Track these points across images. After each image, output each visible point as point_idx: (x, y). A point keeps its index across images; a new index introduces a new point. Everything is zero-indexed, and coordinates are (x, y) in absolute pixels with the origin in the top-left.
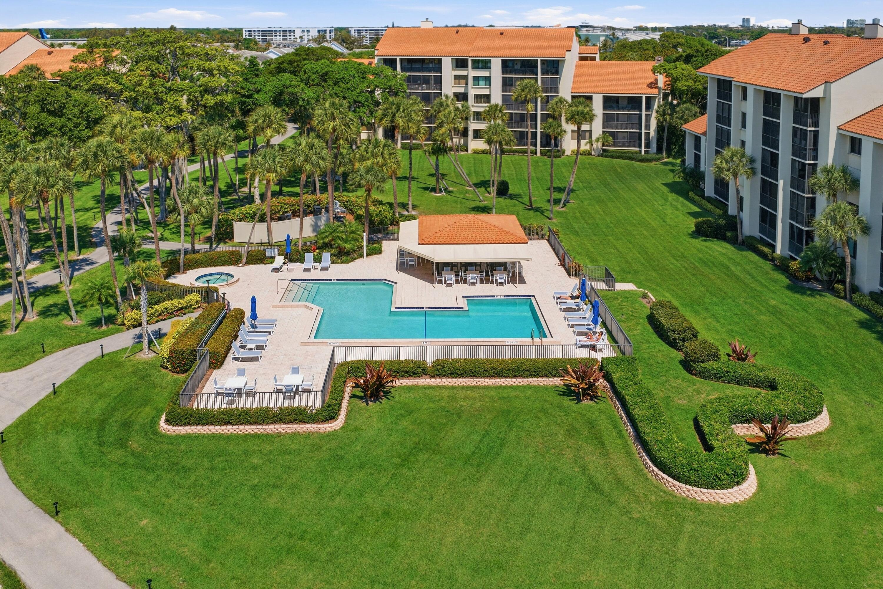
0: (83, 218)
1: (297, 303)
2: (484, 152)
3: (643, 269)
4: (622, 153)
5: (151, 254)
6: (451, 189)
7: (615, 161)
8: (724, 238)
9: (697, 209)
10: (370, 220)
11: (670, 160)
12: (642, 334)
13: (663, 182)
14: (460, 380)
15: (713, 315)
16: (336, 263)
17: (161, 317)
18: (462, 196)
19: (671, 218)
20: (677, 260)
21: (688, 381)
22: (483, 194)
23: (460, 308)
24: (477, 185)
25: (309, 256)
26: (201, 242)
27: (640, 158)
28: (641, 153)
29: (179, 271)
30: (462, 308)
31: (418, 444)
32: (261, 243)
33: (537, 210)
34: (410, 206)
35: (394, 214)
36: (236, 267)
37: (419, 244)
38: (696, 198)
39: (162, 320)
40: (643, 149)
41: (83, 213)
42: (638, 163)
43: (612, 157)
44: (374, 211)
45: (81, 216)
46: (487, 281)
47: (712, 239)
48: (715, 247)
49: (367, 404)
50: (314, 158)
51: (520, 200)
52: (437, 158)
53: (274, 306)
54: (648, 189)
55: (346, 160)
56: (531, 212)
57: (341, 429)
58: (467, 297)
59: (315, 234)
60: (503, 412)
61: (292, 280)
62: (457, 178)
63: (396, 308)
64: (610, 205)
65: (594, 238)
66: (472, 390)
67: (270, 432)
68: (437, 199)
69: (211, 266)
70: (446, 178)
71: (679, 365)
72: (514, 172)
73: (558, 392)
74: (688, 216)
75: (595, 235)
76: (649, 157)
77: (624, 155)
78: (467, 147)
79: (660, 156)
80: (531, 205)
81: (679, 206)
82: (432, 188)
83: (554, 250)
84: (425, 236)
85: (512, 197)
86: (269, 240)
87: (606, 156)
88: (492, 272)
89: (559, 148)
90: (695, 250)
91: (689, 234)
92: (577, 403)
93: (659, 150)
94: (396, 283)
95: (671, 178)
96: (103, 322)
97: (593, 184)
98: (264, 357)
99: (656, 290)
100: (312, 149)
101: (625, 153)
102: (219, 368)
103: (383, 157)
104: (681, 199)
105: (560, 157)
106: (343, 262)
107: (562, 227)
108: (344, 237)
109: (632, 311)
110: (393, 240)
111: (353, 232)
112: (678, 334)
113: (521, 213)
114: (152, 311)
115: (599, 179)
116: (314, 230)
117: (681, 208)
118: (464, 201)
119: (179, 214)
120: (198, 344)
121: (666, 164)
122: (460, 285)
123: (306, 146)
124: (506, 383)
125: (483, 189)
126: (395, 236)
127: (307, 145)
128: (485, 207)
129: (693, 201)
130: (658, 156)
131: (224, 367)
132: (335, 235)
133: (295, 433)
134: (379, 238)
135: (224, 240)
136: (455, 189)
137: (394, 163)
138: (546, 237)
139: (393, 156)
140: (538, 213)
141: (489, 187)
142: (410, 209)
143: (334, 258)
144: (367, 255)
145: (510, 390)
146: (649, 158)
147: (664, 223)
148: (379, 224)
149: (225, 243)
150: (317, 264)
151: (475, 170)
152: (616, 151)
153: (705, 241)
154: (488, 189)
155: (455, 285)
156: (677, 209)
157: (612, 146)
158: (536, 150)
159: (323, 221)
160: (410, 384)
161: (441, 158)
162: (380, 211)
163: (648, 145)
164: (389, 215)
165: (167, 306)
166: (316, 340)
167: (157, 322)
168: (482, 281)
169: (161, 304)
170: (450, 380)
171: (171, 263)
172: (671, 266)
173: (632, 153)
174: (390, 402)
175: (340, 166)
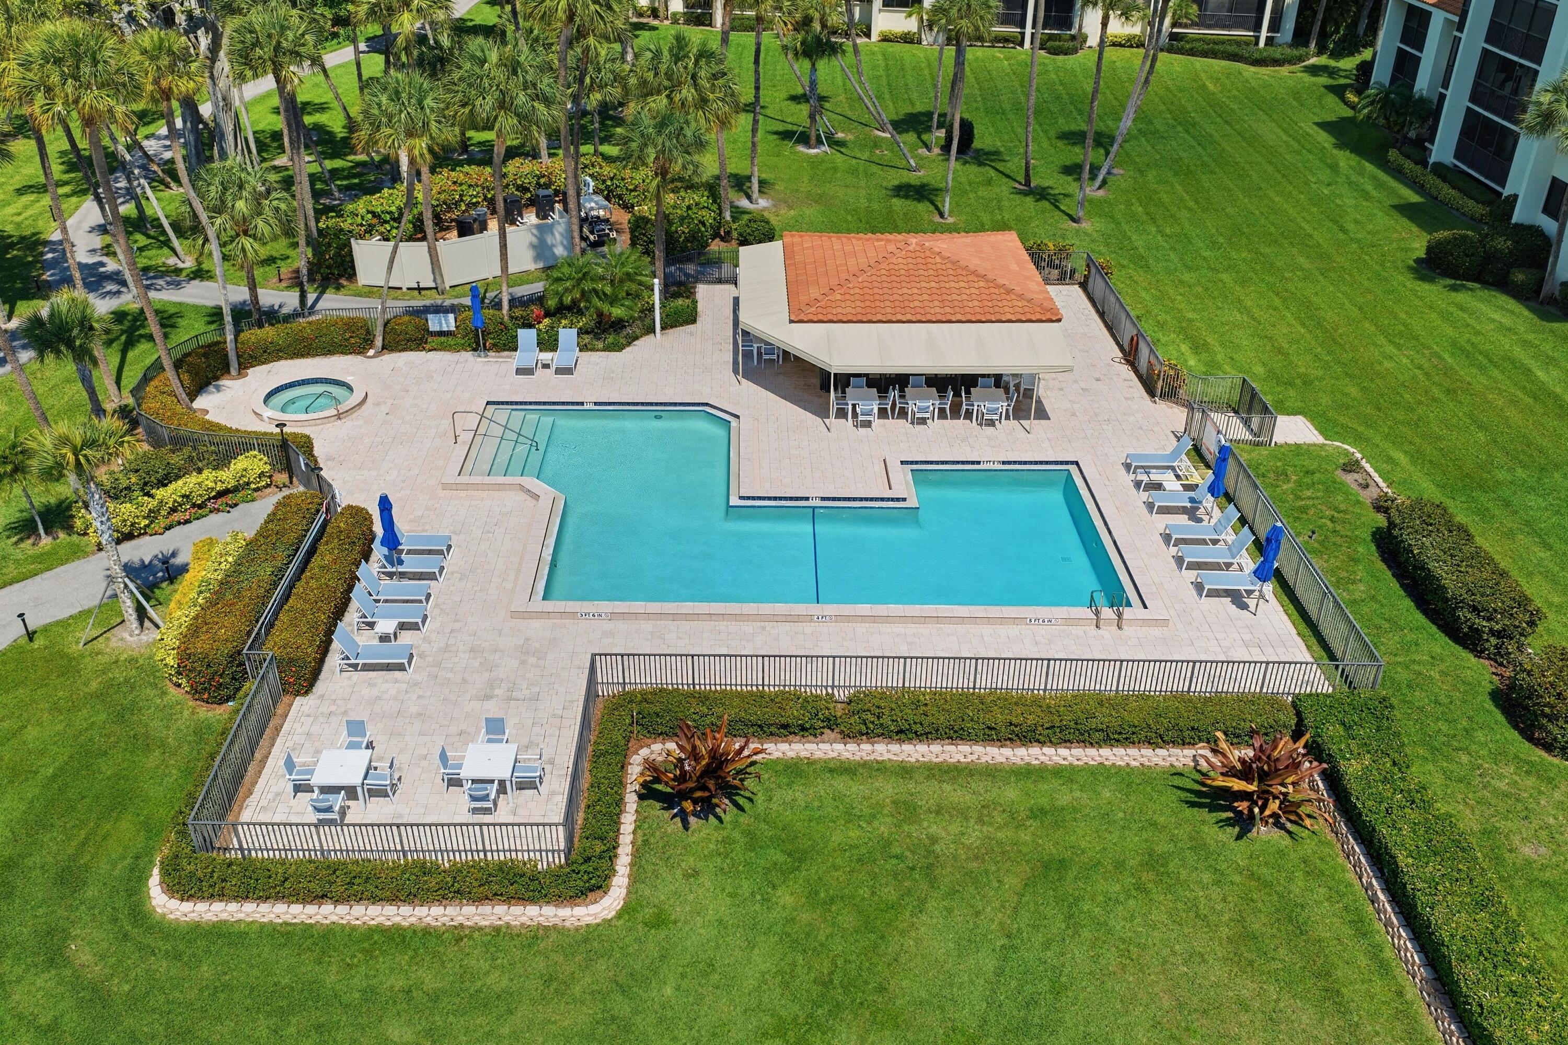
0: (29, 212)
1: (501, 480)
2: (907, 39)
3: (1320, 373)
4: (1215, 43)
5: (171, 316)
6: (840, 135)
7: (1199, 63)
8: (1502, 284)
9: (1414, 198)
10: (669, 234)
11: (1323, 60)
12: (1373, 598)
13: (1317, 120)
14: (922, 748)
15: (1527, 523)
16: (593, 350)
17: (176, 517)
18: (866, 155)
19: (1357, 222)
20: (1398, 347)
21: (1531, 769)
22: (913, 149)
23: (898, 500)
24: (902, 125)
25: (527, 337)
26: (284, 284)
27: (1256, 56)
28: (1257, 43)
29: (229, 372)
30: (904, 500)
31: (826, 983)
32: (419, 289)
33: (1041, 194)
34: (755, 181)
35: (720, 214)
36: (360, 358)
37: (791, 321)
38: (1408, 165)
39: (179, 523)
40: (1264, 33)
41: (32, 197)
42: (1253, 69)
43: (1192, 53)
44: (674, 207)
45: (26, 207)
46: (955, 412)
47: (1470, 284)
48: (1480, 305)
49: (686, 826)
50: (522, 98)
51: (1000, 166)
52: (813, 65)
53: (446, 487)
54: (1285, 137)
55: (606, 76)
56: (1029, 200)
57: (619, 915)
58: (912, 463)
59: (541, 265)
60: (1046, 866)
61: (488, 403)
62: (851, 107)
63: (741, 498)
64: (1205, 180)
65: (1186, 277)
66: (953, 780)
67: (434, 923)
68: (814, 162)
69: (303, 356)
70: (827, 105)
71: (1489, 705)
72: (977, 92)
73: (1184, 795)
74: (1397, 215)
75: (1189, 269)
76: (1277, 53)
77: (1221, 48)
78: (869, 28)
79: (1302, 51)
80: (1028, 182)
81: (1369, 188)
82: (802, 133)
83: (1101, 314)
84: (804, 298)
85: (984, 158)
86: (435, 280)
87: (1180, 51)
88: (968, 392)
89: (1073, 32)
90: (1434, 315)
91: (1410, 268)
92: (1239, 837)
93: (1301, 36)
94: (737, 417)
95: (1335, 109)
96: (40, 527)
97: (1159, 125)
98: (421, 656)
99: (1367, 440)
100: (515, 73)
101: (1223, 43)
102: (307, 693)
103: (695, 85)
104: (1369, 167)
105: (1075, 51)
106: (608, 348)
107: (1107, 245)
108: (608, 290)
109: (1332, 519)
110: (720, 281)
111: (629, 277)
112: (1489, 619)
113: (1006, 203)
114: (153, 503)
115: (1170, 112)
116: (538, 257)
117: (1374, 193)
118: (874, 168)
119: (206, 240)
120: (249, 634)
121: (1314, 70)
122: (890, 422)
123: (498, 66)
124: (1043, 758)
125: (911, 137)
126: (726, 270)
127: (501, 63)
128: (923, 186)
129: (1398, 173)
130: (1296, 52)
131: (320, 687)
132: (587, 286)
133: (497, 929)
134: (687, 275)
135: (337, 279)
136: (850, 137)
137: (723, 100)
138: (1079, 277)
139: (720, 82)
140: (1046, 204)
141: (929, 129)
142: (755, 195)
143: (587, 339)
144: (663, 328)
145: (1055, 783)
146: (1278, 55)
147: (1341, 236)
148: (687, 240)
149: (338, 288)
150: (546, 356)
151: (889, 85)
152: (1202, 39)
153: (1454, 288)
154: (925, 137)
155: (877, 423)
156: (1367, 196)
157: (1194, 25)
158: (1023, 35)
159: (558, 236)
160: (791, 754)
161: (822, 64)
162: (689, 208)
163: (1275, 25)
164: (709, 217)
165: (186, 490)
166: (549, 606)
167: (169, 528)
168: (942, 414)
169: (172, 487)
170: (895, 747)
171: (205, 355)
172: (1387, 364)
173: (1238, 43)
174: (744, 819)
175: (591, 89)
